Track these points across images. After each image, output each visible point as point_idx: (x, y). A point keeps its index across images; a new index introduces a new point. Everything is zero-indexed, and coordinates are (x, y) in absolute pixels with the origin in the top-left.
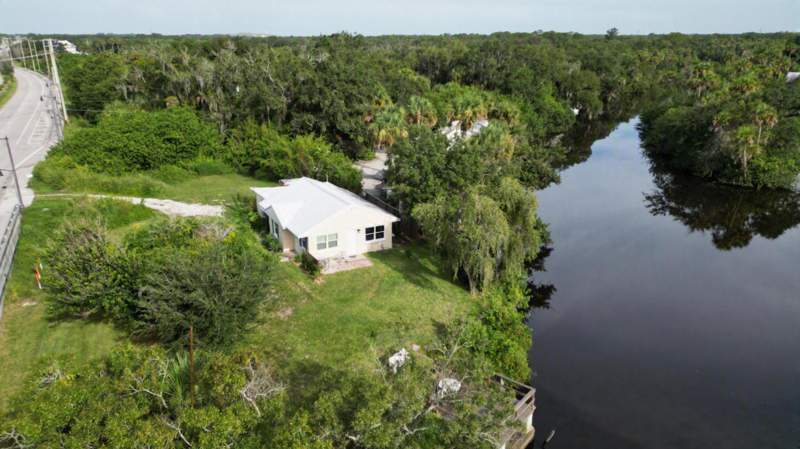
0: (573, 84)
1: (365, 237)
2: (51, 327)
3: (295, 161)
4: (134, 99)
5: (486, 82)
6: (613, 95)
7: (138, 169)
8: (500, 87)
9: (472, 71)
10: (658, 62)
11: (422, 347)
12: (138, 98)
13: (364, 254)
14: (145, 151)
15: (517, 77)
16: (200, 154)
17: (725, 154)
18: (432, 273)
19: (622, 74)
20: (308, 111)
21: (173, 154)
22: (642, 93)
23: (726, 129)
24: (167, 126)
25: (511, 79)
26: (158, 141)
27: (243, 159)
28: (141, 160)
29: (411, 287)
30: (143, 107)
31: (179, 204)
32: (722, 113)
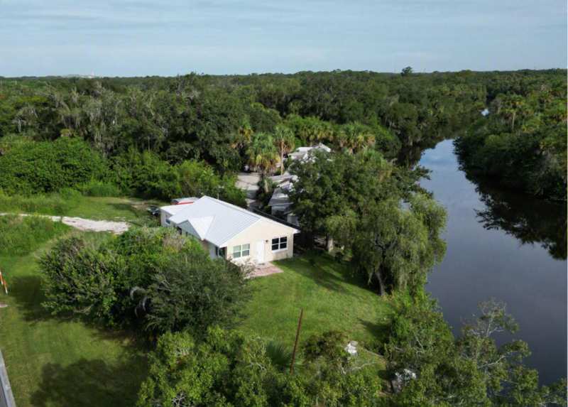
0: (395, 114)
1: (271, 247)
2: (31, 326)
3: (182, 183)
4: (26, 132)
5: (321, 114)
6: (424, 124)
7: (43, 192)
8: (334, 118)
9: (309, 104)
10: (457, 95)
11: (360, 342)
12: (30, 131)
13: (271, 262)
14: (48, 175)
15: (350, 109)
16: (92, 178)
17: (553, 174)
18: (338, 279)
19: (428, 106)
20: (182, 140)
21: (71, 178)
22: (446, 122)
23: (553, 152)
24: (66, 154)
25: (345, 110)
26: (58, 166)
27: (130, 182)
28: (46, 183)
29: (324, 291)
30: (35, 138)
31: (88, 221)
32: (548, 139)
